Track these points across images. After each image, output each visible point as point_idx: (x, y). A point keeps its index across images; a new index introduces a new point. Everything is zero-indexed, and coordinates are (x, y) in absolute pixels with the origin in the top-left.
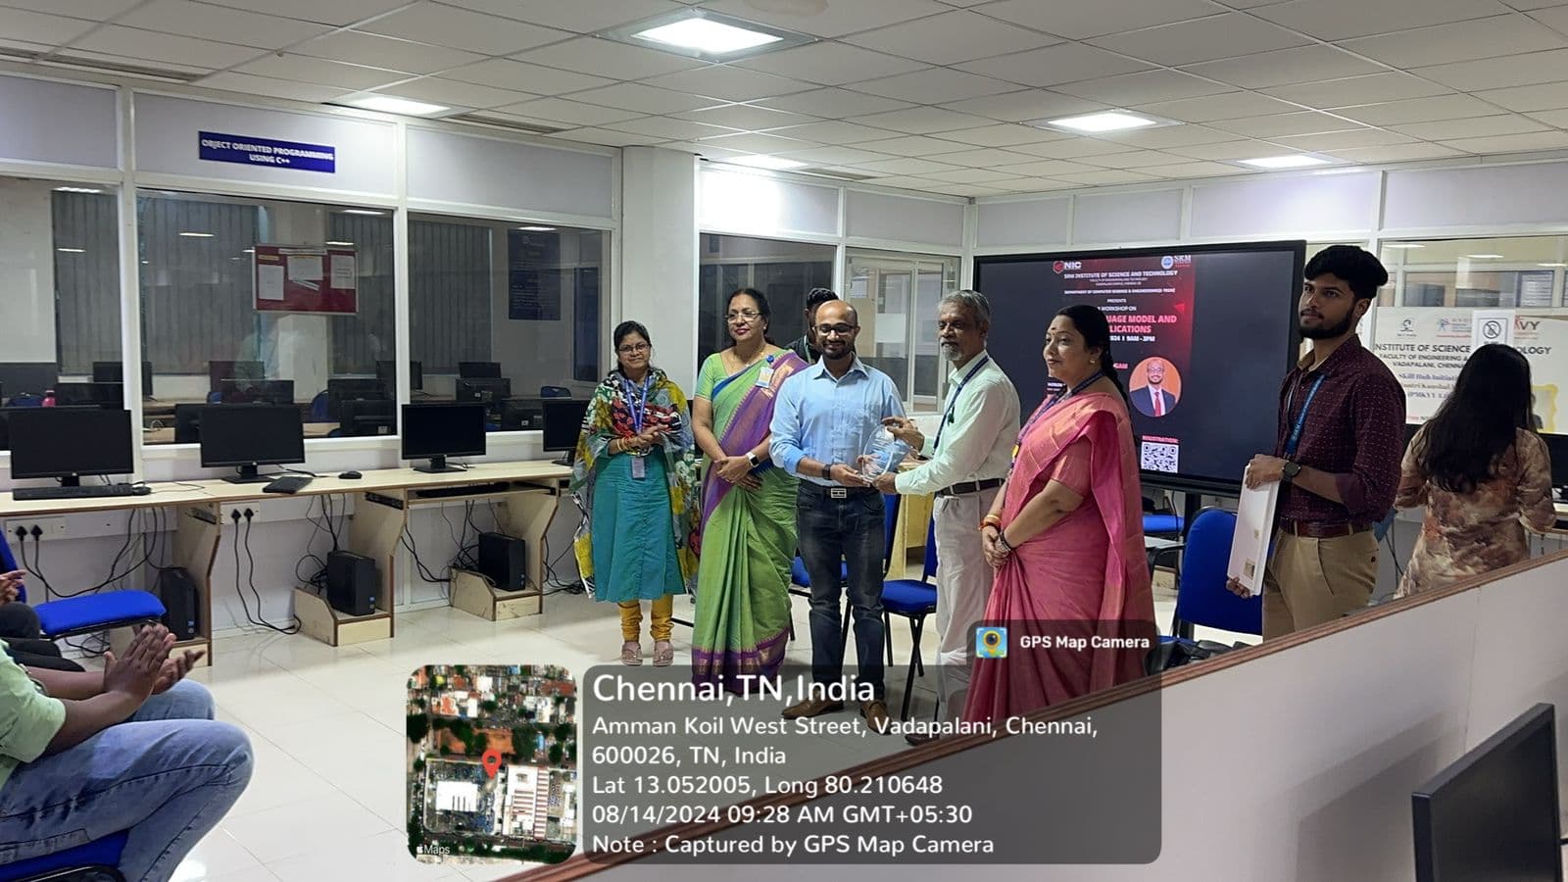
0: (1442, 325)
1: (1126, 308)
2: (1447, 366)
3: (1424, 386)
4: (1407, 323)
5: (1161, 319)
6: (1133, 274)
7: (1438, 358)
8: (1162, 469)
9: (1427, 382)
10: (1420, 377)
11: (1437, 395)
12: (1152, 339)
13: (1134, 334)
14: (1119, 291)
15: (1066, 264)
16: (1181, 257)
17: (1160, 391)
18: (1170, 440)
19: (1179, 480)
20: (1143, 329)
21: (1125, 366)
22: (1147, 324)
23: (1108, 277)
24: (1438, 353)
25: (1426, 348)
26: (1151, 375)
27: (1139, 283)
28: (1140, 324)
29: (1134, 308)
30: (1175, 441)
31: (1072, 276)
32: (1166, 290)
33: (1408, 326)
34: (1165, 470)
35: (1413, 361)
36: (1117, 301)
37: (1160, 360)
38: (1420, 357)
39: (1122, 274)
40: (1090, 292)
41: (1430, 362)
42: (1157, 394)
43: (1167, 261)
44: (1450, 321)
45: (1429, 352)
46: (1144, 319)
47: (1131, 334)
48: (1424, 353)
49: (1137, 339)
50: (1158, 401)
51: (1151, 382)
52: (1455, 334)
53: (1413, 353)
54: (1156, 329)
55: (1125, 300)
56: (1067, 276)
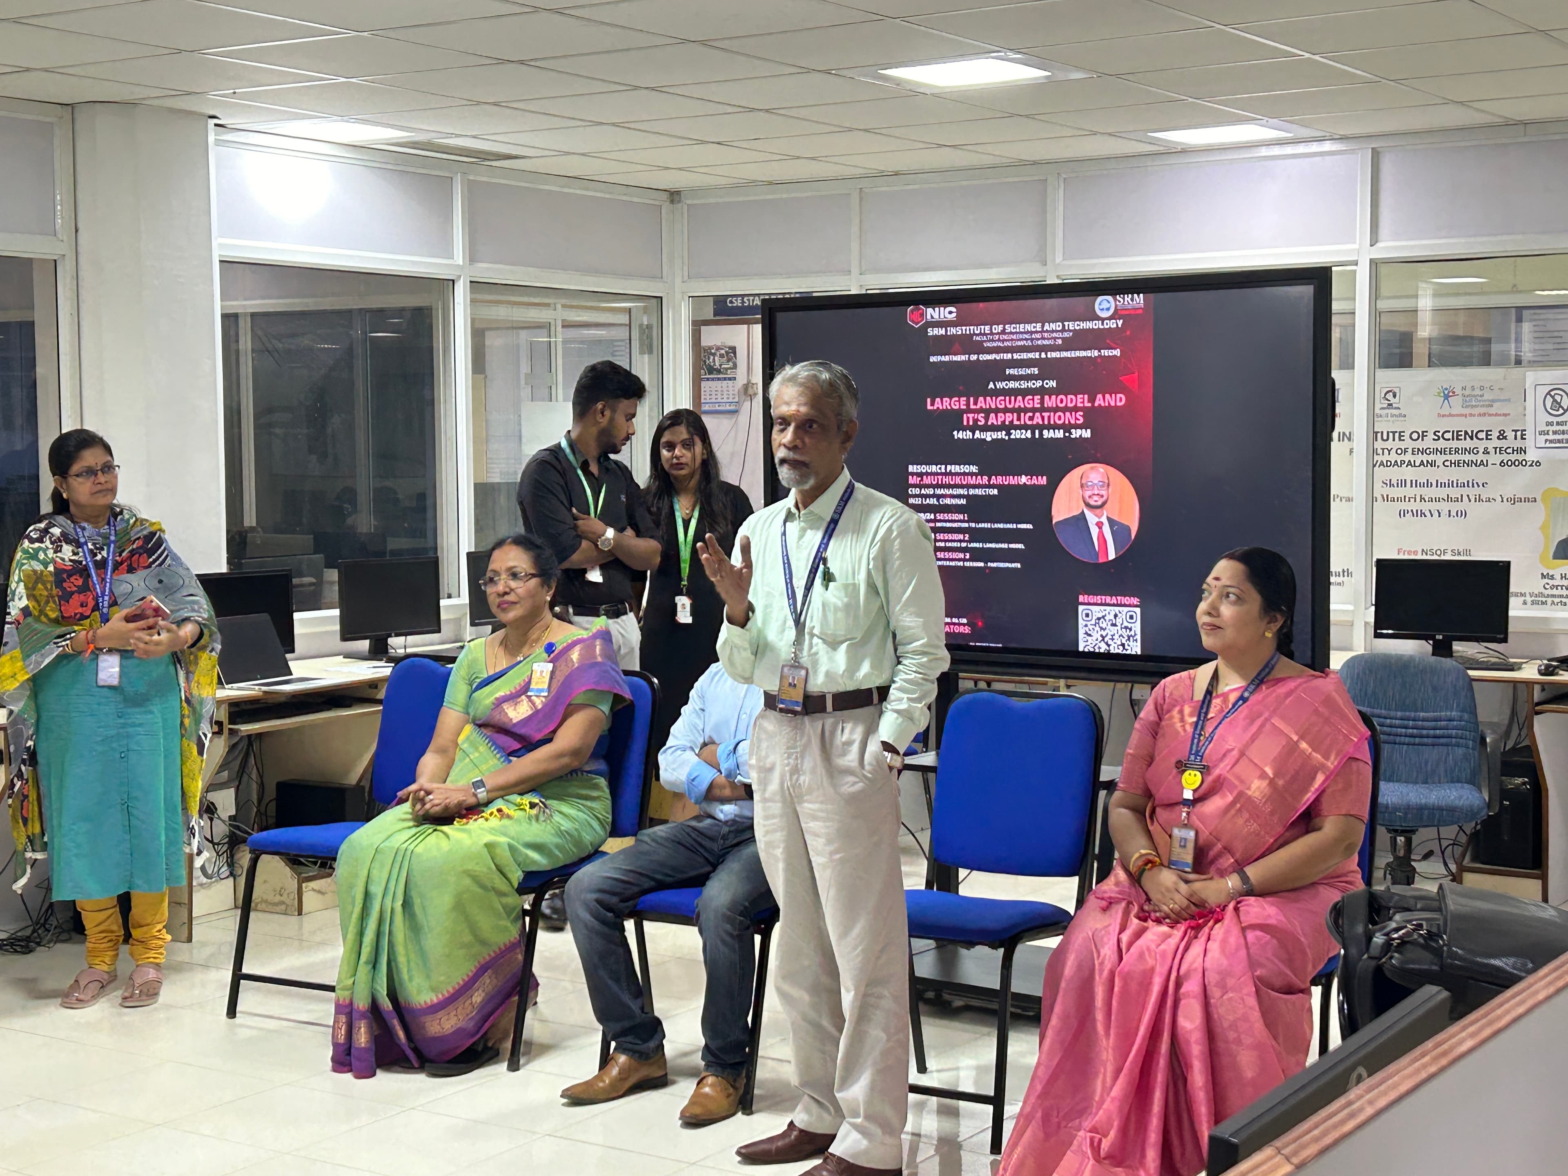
0: (1446, 397)
1: (1039, 384)
2: (1457, 464)
3: (1422, 499)
4: (1390, 396)
5: (1099, 401)
6: (1047, 327)
7: (1442, 452)
8: (1114, 650)
9: (1428, 492)
10: (1415, 484)
11: (1444, 513)
12: (1087, 434)
13: (1055, 427)
14: (1024, 356)
15: (930, 311)
16: (1128, 298)
17: (1104, 519)
18: (1126, 600)
19: (1141, 665)
20: (1069, 418)
21: (1043, 481)
22: (1076, 409)
23: (1003, 332)
24: (1442, 444)
25: (1423, 435)
26: (1088, 493)
27: (1060, 342)
28: (1065, 410)
29: (1053, 384)
30: (1136, 601)
31: (942, 332)
32: (1106, 353)
33: (1393, 400)
34: (1120, 651)
35: (1402, 457)
36: (1022, 372)
37: (1101, 468)
38: (1416, 451)
39: (1029, 327)
40: (974, 357)
41: (1431, 458)
42: (1100, 525)
43: (1105, 305)
44: (1458, 391)
45: (1428, 442)
46: (1070, 400)
47: (1049, 427)
48: (1419, 444)
49: (1060, 434)
50: (1101, 535)
51: (1088, 505)
52: (1467, 411)
53: (1403, 445)
54: (1092, 417)
55: (1036, 371)
56: (933, 332)
